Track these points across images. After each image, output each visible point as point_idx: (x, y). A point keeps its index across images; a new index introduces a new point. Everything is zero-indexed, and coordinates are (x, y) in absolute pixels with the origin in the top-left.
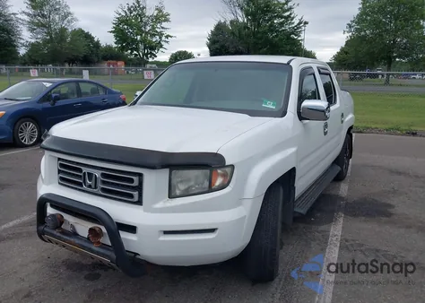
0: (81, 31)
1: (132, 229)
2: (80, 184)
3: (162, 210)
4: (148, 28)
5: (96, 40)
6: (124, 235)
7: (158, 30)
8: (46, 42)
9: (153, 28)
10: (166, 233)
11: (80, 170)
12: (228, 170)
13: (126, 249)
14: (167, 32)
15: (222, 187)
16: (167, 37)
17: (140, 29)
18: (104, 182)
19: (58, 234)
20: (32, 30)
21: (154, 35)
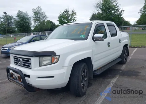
0: (49, 21)
1: (29, 76)
2: (18, 63)
3: (37, 70)
4: (70, 18)
5: (54, 23)
6: (26, 78)
7: (73, 18)
8: (39, 25)
9: (71, 18)
10: (39, 77)
11: (17, 59)
12: (58, 57)
13: (27, 82)
14: (75, 19)
15: (56, 63)
16: (76, 20)
17: (67, 19)
18: (23, 62)
19: (12, 79)
20: (35, 22)
21: (72, 20)
